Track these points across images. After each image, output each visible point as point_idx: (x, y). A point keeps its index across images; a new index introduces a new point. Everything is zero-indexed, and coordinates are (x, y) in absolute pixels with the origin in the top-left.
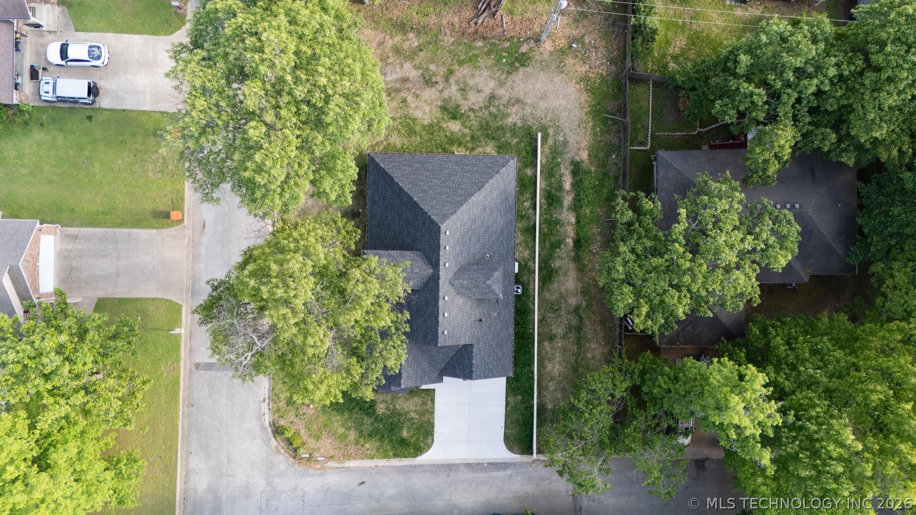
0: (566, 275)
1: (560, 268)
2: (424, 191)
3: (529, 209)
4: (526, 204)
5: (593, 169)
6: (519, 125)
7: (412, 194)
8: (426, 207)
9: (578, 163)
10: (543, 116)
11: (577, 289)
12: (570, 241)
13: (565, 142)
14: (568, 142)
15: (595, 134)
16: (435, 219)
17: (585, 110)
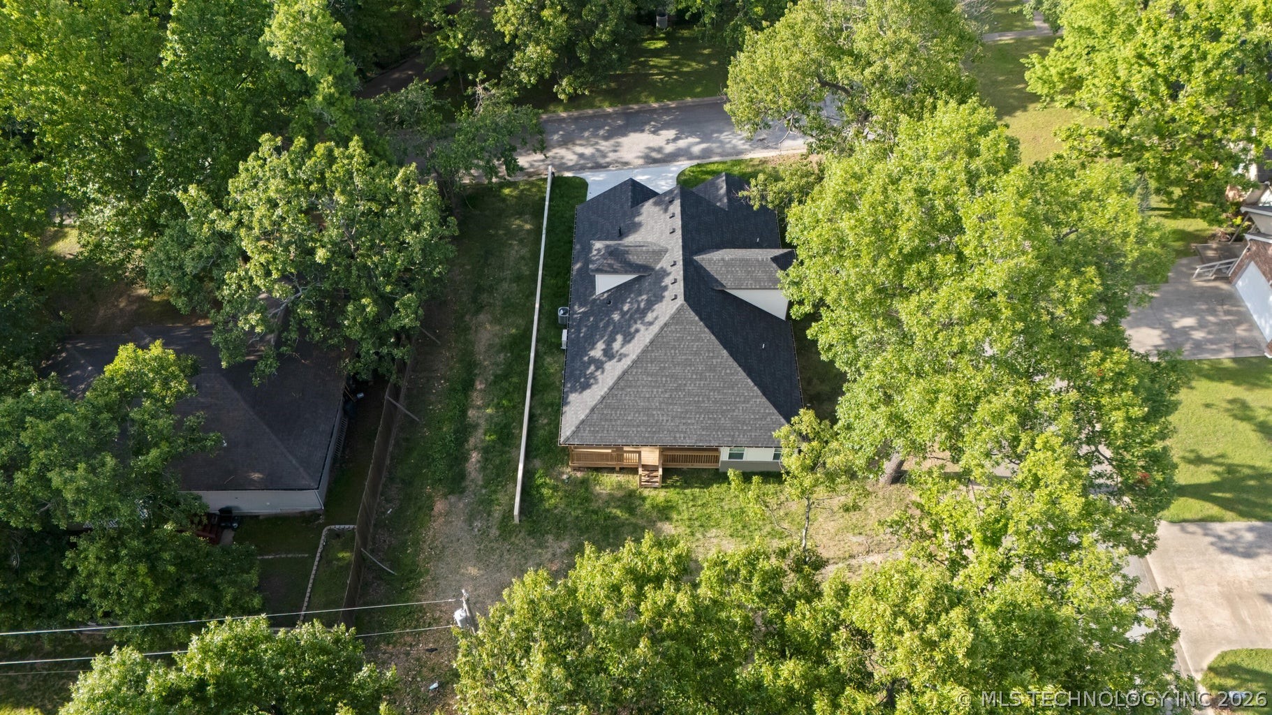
0: (491, 346)
1: (499, 352)
2: (712, 369)
3: (541, 415)
4: (545, 421)
5: (428, 489)
6: (550, 538)
7: (731, 361)
8: (708, 335)
9: (452, 492)
10: (506, 556)
11: (476, 331)
12: (479, 386)
13: (470, 519)
14: (465, 521)
15: (416, 543)
16: (693, 314)
17: (429, 578)
